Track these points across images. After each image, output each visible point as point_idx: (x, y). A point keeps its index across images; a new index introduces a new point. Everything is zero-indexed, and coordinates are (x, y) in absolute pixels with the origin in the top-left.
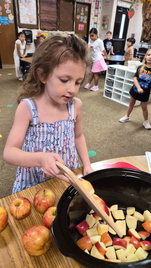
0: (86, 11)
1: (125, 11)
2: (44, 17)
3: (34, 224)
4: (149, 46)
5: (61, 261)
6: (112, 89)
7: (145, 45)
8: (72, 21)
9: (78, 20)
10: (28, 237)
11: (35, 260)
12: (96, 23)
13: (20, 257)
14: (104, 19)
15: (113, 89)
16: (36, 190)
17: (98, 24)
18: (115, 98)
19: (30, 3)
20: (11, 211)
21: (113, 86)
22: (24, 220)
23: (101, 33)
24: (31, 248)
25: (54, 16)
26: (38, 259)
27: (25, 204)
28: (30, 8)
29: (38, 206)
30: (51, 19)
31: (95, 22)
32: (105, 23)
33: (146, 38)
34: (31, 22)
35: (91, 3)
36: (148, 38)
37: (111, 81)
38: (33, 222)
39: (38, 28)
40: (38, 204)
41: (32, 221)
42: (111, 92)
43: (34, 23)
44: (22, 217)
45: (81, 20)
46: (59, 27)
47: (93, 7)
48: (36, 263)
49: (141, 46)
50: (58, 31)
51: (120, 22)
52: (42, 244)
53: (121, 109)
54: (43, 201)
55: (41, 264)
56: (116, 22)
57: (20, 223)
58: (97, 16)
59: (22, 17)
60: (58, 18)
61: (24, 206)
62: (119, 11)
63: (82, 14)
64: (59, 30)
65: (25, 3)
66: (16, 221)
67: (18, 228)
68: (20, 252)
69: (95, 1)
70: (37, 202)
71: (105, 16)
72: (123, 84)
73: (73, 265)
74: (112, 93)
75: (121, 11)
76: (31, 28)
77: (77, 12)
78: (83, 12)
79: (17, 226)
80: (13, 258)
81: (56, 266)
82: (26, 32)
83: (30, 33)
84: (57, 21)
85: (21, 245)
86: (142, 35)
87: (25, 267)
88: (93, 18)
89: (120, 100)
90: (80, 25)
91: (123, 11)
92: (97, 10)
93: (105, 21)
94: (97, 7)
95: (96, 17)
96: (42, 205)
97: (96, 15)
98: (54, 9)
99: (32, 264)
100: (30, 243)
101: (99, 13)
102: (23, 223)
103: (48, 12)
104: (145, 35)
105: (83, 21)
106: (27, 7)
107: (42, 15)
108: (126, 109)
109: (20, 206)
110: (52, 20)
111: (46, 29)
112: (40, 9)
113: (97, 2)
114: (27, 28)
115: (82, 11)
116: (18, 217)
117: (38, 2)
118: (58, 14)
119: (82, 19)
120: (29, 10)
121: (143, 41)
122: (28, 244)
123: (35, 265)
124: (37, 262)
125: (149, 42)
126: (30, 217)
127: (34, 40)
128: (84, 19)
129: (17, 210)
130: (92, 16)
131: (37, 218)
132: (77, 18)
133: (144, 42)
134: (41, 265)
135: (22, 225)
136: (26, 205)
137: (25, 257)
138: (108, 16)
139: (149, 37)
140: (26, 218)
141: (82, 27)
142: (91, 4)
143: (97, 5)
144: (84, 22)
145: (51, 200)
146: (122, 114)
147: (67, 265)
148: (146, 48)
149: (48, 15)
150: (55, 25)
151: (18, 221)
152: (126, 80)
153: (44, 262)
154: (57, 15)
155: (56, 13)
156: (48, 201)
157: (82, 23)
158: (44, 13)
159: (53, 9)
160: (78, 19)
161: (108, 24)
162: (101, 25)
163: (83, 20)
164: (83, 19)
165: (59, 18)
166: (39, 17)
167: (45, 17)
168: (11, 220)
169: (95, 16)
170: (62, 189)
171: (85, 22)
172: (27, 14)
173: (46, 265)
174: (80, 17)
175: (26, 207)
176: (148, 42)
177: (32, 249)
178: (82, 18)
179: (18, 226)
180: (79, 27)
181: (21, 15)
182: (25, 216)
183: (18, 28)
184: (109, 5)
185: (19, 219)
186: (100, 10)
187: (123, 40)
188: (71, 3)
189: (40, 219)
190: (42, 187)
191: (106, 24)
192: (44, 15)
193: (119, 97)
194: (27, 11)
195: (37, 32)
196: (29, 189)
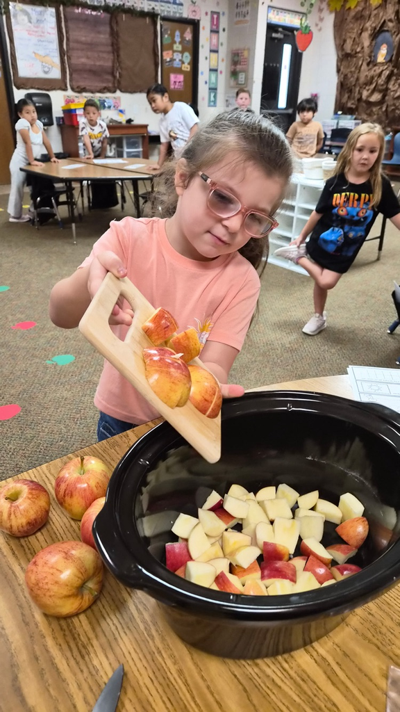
0: (187, 39)
1: (288, 36)
2: (81, 59)
5: (129, 628)
7: (346, 121)
8: (153, 67)
9: (167, 64)
10: (40, 568)
11: (62, 629)
12: (216, 70)
14: (236, 59)
17: (221, 72)
19: (42, 25)
22: (32, 539)
23: (230, 95)
24: (48, 594)
25: (105, 55)
26: (68, 625)
27: (31, 494)
28: (41, 36)
29: (67, 499)
30: (98, 63)
31: (212, 67)
32: (239, 68)
33: (347, 102)
34: (46, 73)
35: (199, 18)
36: (353, 102)
39: (67, 87)
40: (66, 493)
43: (56, 74)
44: (25, 529)
45: (175, 62)
46: (119, 82)
47: (204, 28)
48: (64, 635)
49: (338, 124)
50: (118, 92)
51: (278, 65)
53: (293, 284)
54: (79, 486)
55: (76, 636)
56: (269, 66)
58: (216, 52)
59: (22, 60)
60: (116, 61)
62: (274, 35)
63: (177, 47)
64: (121, 91)
65: (29, 24)
66: (11, 541)
69: (209, 13)
70: (63, 487)
71: (238, 50)
72: (292, 217)
73: (159, 635)
75: (278, 36)
76: (47, 88)
77: (165, 42)
78: (180, 43)
82: (34, 99)
83: (45, 100)
84: (113, 66)
85: (25, 597)
86: (339, 96)
88: (206, 58)
90: (172, 77)
91: (285, 35)
92: (214, 36)
93: (238, 63)
94: (214, 27)
95: (214, 55)
96: (77, 495)
97: (214, 48)
98: (104, 37)
99: (54, 638)
100: (46, 581)
101: (222, 44)
103: (91, 46)
104: (346, 96)
105: (180, 66)
106: (34, 33)
107: (74, 54)
108: (303, 282)
109: (19, 501)
110: (100, 66)
111: (87, 88)
112: (68, 39)
113: (215, 16)
114: (38, 89)
115: (178, 39)
117: (61, 22)
118: (116, 49)
119: (177, 60)
120: (39, 41)
121: (340, 113)
123: (61, 641)
124: (67, 633)
125: (357, 113)
126: (48, 531)
127: (58, 119)
128: (184, 59)
129: (12, 509)
130: (203, 52)
131: (67, 533)
132: (164, 58)
133: (344, 113)
134: (78, 639)
138: (244, 50)
139: (356, 99)
140: (39, 534)
141: (180, 82)
142: (199, 21)
143: (215, 23)
144: (183, 69)
145: (99, 482)
147: (146, 634)
148: (347, 127)
149: (89, 54)
150: (110, 78)
151: (16, 540)
152: (299, 207)
153: (85, 633)
154: (113, 53)
155: (110, 48)
156: (92, 483)
157: (179, 71)
158: (78, 49)
159: (102, 36)
160: (168, 60)
161: (248, 72)
162: (229, 75)
163: (180, 63)
164: (180, 60)
165: (118, 59)
166: (66, 58)
167: (82, 57)
169: (212, 51)
171: (187, 67)
172: (35, 53)
173: (89, 639)
174: (173, 55)
175: (34, 503)
176: (355, 114)
177: (50, 596)
178: (177, 57)
179: (16, 552)
180: (172, 82)
181: (18, 55)
183: (14, 88)
184: (246, 22)
185: (19, 535)
186: (223, 36)
187: (290, 110)
188: (147, 18)
191: (240, 72)
192: (80, 53)
194: (36, 45)
195: (64, 96)
196: (47, 467)
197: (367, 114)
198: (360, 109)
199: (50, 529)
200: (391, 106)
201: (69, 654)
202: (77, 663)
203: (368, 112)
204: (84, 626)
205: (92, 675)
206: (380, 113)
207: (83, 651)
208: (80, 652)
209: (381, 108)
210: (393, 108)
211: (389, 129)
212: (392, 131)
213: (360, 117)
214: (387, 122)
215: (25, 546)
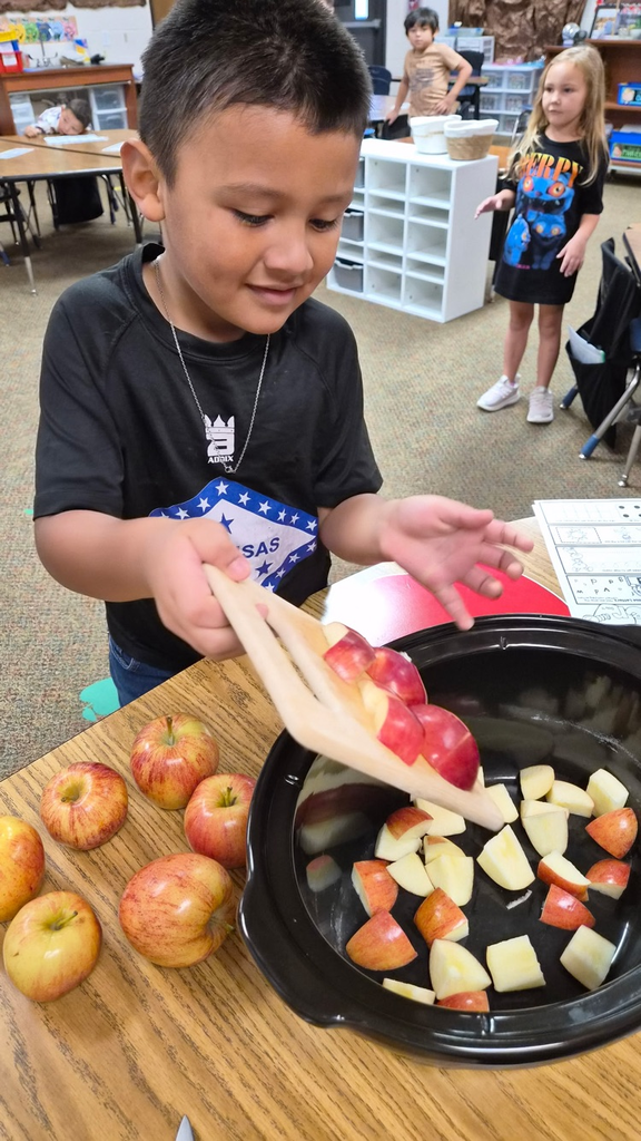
3: (151, 855)
4: (486, 43)
6: (360, 250)
7: (469, 39)
10: (144, 906)
11: (185, 982)
13: (126, 984)
15: (365, 250)
16: (132, 727)
18: (378, 290)
20: (52, 825)
21: (361, 235)
22: (107, 848)
24: (163, 941)
26: (194, 976)
27: (99, 785)
29: (156, 785)
33: (468, 6)
36: (478, 5)
37: (353, 213)
38: (147, 849)
40: (154, 775)
41: (140, 846)
44: (98, 839)
48: (191, 990)
50: (70, 7)
52: (201, 918)
54: (170, 762)
55: (209, 989)
57: (95, 863)
61: (97, 794)
64: (75, 5)
66: (77, 859)
67: (90, 882)
68: (120, 968)
70: (146, 768)
72: (402, 221)
74: (362, 270)
79: (84, 876)
80: (97, 995)
85: (119, 942)
87: (151, 1014)
89: (399, 297)
96: (171, 777)
99: (177, 998)
100: (158, 923)
102: (107, 862)
109: (84, 800)
111: (13, 3)
116: (82, 842)
121: (458, 24)
122: (150, 930)
123: (188, 1000)
124: (194, 986)
125: (485, 24)
126: (129, 833)
129: (76, 815)
131: (159, 831)
133: (465, 25)
135: (103, 867)
136: (106, 790)
137: (145, 981)
140: (115, 840)
145: (202, 753)
146: (417, 356)
148: (477, 50)
151: (84, 855)
152: (412, 205)
153: (221, 982)
156: (192, 756)
168: (56, 855)
170: (232, 704)
173: (229, 991)
175: (106, 798)
176: (482, 26)
177: (167, 944)
179: (88, 874)
182: (110, 831)
185: (86, 847)
187: (376, 23)
189: (171, 833)
190: (150, 709)
193: (393, 283)
196: (102, 727)
197: (502, 25)
198: (490, 17)
199: (131, 829)
200: (540, 10)
201: (204, 1018)
202: (220, 1029)
203: (504, 21)
204: (218, 974)
205: (244, 1044)
206: (524, 22)
207: (224, 1009)
208: (220, 1013)
209: (525, 14)
210: (543, 13)
211: (538, 50)
212: (544, 54)
213: (491, 31)
214: (535, 37)
215: (100, 862)
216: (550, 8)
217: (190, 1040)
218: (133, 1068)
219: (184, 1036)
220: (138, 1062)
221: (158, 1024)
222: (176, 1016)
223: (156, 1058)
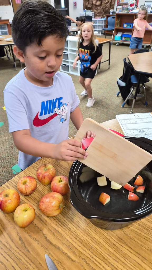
3: (43, 195)
4: (92, 14)
5: (75, 214)
6: (68, 62)
7: (88, 13)
10: (45, 203)
13: (42, 222)
15: (69, 62)
16: (34, 169)
18: (73, 71)
20: (21, 190)
21: (68, 59)
22: (33, 195)
26: (56, 218)
27: (31, 180)
29: (43, 179)
33: (88, 5)
36: (90, 5)
37: (66, 53)
38: (42, 194)
40: (43, 177)
41: (40, 193)
42: (68, 66)
44: (31, 192)
49: (85, 14)
52: (58, 205)
55: (60, 221)
57: (30, 198)
61: (31, 182)
66: (26, 197)
67: (30, 202)
68: (40, 218)
80: (36, 224)
81: (73, 218)
85: (39, 213)
86: (84, 3)
87: (48, 227)
89: (78, 73)
100: (49, 207)
102: (33, 197)
104: (87, 3)
109: (27, 184)
116: (28, 193)
121: (86, 9)
122: (47, 208)
123: (56, 223)
124: (57, 220)
125: (92, 9)
129: (26, 187)
135: (32, 199)
136: (32, 181)
137: (46, 220)
139: (91, 4)
140: (34, 193)
145: (53, 172)
148: (90, 15)
151: (28, 197)
156: (51, 173)
168: (22, 197)
173: (64, 220)
175: (32, 183)
177: (51, 211)
179: (29, 200)
180: (16, 1)
182: (33, 190)
187: (67, 8)
190: (38, 165)
196: (27, 169)
197: (96, 10)
198: (93, 8)
199: (38, 190)
200: (104, 6)
201: (60, 227)
202: (64, 228)
203: (96, 9)
204: (62, 217)
205: (69, 230)
206: (101, 9)
207: (64, 224)
208: (63, 225)
209: (101, 7)
210: (105, 7)
211: (105, 15)
213: (93, 11)
214: (104, 12)
215: (31, 198)
216: (107, 6)
217: (58, 231)
218: (46, 238)
219: (56, 230)
220: (47, 237)
221: (50, 229)
222: (54, 227)
223: (51, 235)
